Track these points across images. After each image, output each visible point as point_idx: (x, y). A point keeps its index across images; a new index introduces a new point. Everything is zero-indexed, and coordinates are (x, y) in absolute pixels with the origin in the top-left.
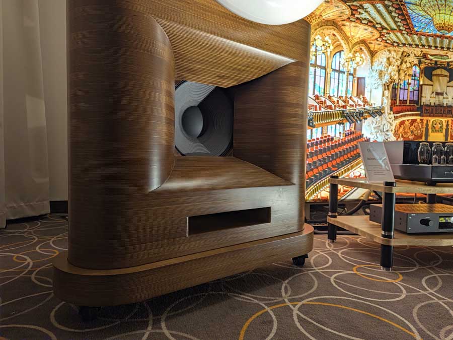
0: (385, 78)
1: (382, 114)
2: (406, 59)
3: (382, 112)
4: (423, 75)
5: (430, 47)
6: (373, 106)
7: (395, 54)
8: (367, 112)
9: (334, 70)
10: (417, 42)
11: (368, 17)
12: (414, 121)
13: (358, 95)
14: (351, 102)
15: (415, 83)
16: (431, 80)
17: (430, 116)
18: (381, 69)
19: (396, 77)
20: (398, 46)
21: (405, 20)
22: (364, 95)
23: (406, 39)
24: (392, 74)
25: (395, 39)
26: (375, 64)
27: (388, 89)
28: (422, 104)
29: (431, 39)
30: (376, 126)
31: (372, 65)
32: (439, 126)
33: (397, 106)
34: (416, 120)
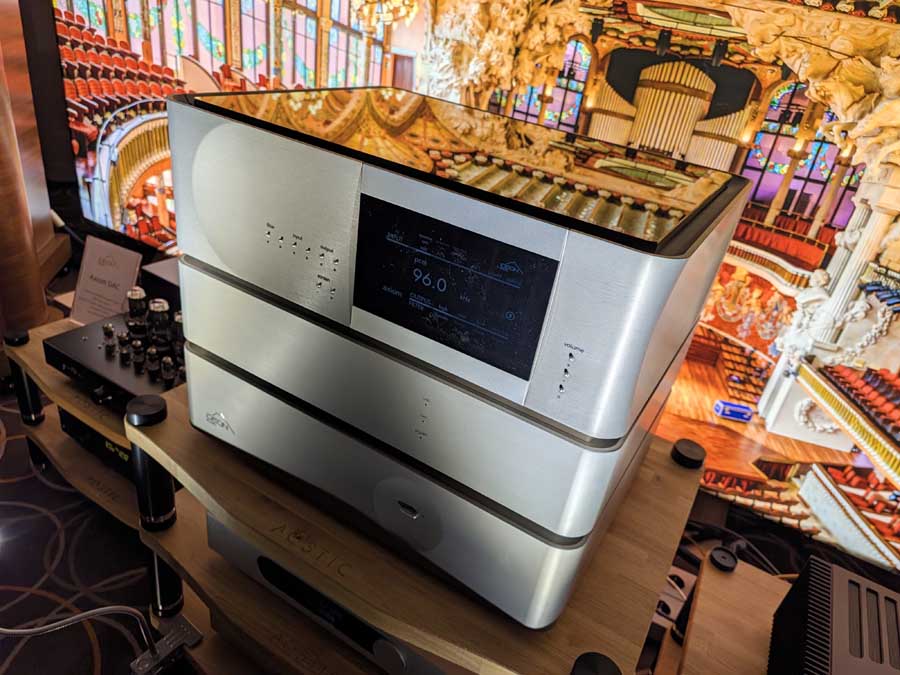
0: (471, 70)
4: (602, 77)
9: (337, 24)
15: (568, 101)
16: (630, 98)
18: (459, 38)
19: (505, 71)
24: (494, 58)
26: (445, 20)
31: (435, 22)
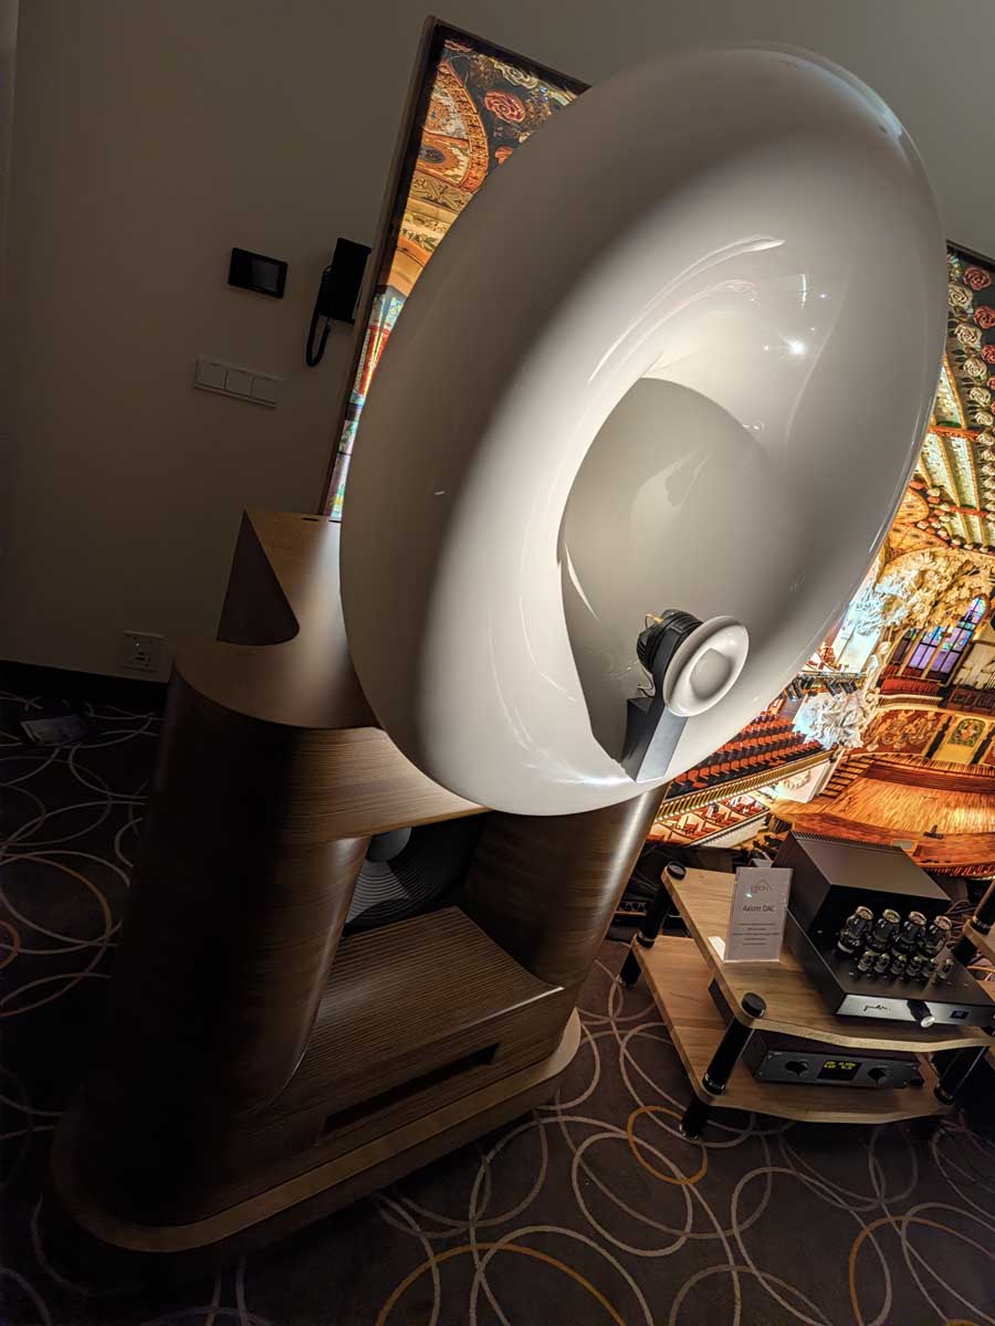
0: (896, 616)
1: (855, 689)
2: (968, 581)
3: (857, 685)
4: (989, 621)
6: (842, 671)
7: (943, 566)
8: (823, 680)
12: (920, 714)
15: (962, 636)
17: (961, 710)
18: (894, 593)
19: (922, 617)
20: (961, 547)
22: (830, 641)
23: (988, 534)
24: (917, 607)
25: (961, 531)
26: (886, 580)
27: (893, 640)
28: (956, 682)
30: (832, 712)
31: (878, 581)
32: (974, 732)
33: (896, 678)
34: (926, 712)
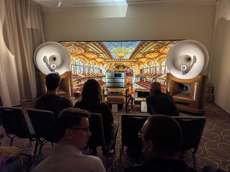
0: (107, 69)
2: (112, 65)
5: (117, 62)
7: (108, 64)
8: (103, 76)
9: (95, 68)
10: (114, 61)
11: (101, 57)
13: (101, 73)
14: (99, 74)
15: (114, 70)
16: (118, 69)
19: (109, 69)
20: (109, 62)
21: (111, 56)
22: (102, 73)
23: (111, 61)
25: (108, 61)
26: (104, 66)
29: (118, 60)
